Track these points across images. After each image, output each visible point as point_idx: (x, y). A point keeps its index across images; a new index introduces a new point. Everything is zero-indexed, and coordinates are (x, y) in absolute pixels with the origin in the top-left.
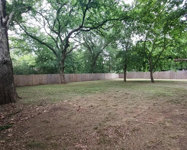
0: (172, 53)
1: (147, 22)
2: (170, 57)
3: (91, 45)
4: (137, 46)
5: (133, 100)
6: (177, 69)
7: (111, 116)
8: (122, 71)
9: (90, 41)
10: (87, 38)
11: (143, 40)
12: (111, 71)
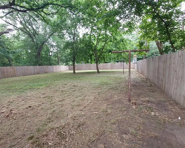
0: (111, 48)
1: (91, 15)
2: (110, 51)
3: (32, 32)
4: (83, 39)
5: (80, 92)
6: (115, 61)
7: (55, 114)
8: (71, 63)
9: (30, 27)
10: (25, 22)
11: (88, 33)
12: (60, 63)
